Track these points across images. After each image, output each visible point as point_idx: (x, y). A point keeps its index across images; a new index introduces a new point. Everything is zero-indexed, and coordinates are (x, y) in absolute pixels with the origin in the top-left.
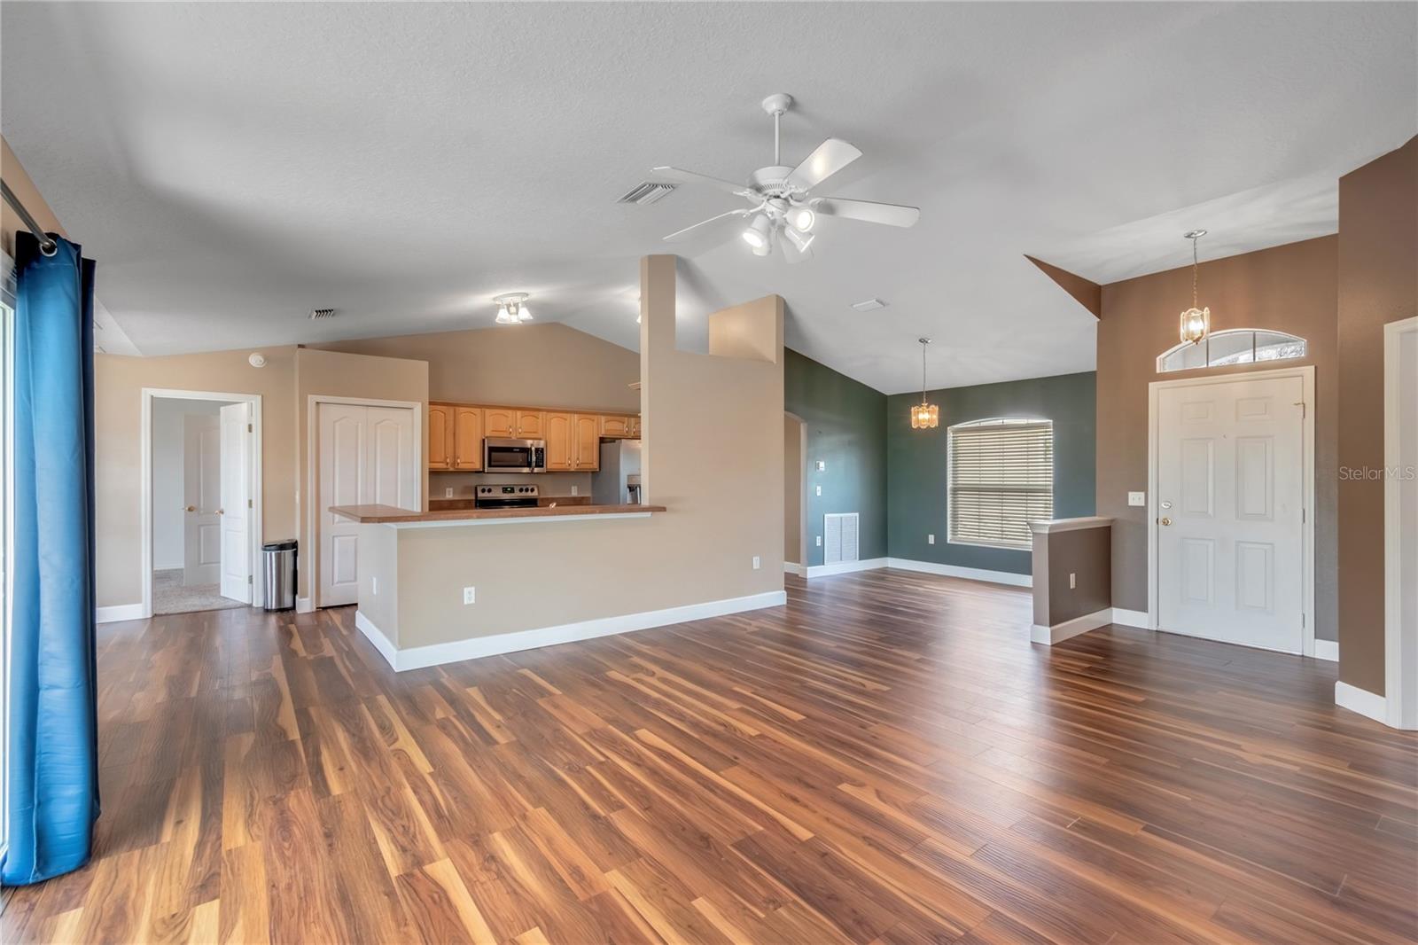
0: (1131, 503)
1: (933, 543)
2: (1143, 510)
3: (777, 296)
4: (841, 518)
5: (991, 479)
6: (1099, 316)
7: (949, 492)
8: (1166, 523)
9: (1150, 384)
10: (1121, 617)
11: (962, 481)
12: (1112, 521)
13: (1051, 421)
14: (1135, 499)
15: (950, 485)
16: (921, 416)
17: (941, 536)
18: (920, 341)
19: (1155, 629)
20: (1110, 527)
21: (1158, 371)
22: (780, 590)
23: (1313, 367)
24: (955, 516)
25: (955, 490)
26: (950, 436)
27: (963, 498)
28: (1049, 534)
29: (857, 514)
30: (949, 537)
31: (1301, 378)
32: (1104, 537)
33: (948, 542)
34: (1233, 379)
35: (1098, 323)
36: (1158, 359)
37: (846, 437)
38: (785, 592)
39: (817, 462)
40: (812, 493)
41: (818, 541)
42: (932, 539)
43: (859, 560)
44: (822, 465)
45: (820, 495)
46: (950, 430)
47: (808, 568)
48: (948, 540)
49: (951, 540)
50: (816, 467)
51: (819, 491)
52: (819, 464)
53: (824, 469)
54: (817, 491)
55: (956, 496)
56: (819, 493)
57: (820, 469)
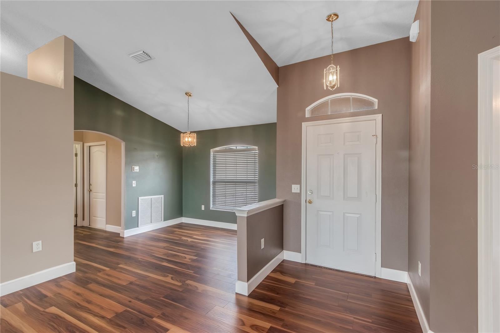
0: (293, 191)
1: (204, 209)
2: (299, 195)
3: (65, 36)
4: (151, 199)
5: (230, 177)
6: (278, 84)
7: (211, 183)
8: (310, 202)
9: (303, 123)
10: (287, 255)
11: (218, 177)
12: (284, 201)
13: (257, 147)
14: (295, 188)
15: (212, 180)
16: (186, 139)
17: (207, 206)
18: (186, 94)
19: (304, 263)
20: (283, 205)
21: (306, 117)
22: (72, 262)
23: (381, 114)
24: (214, 196)
25: (214, 183)
26: (212, 154)
27: (218, 186)
28: (247, 217)
29: (163, 196)
30: (211, 206)
31: (375, 121)
32: (280, 210)
33: (211, 209)
34: (344, 121)
35: (277, 88)
36: (306, 109)
37: (156, 153)
38: (74, 263)
39: (133, 166)
40: (129, 185)
41: (134, 214)
42: (203, 208)
43: (164, 221)
44: (137, 169)
45: (135, 186)
46: (211, 150)
47: (125, 231)
48: (211, 208)
49: (212, 208)
50: (132, 169)
51: (134, 184)
52: (135, 167)
53: (138, 171)
54: (133, 184)
55: (215, 185)
56: (134, 185)
57: (135, 170)
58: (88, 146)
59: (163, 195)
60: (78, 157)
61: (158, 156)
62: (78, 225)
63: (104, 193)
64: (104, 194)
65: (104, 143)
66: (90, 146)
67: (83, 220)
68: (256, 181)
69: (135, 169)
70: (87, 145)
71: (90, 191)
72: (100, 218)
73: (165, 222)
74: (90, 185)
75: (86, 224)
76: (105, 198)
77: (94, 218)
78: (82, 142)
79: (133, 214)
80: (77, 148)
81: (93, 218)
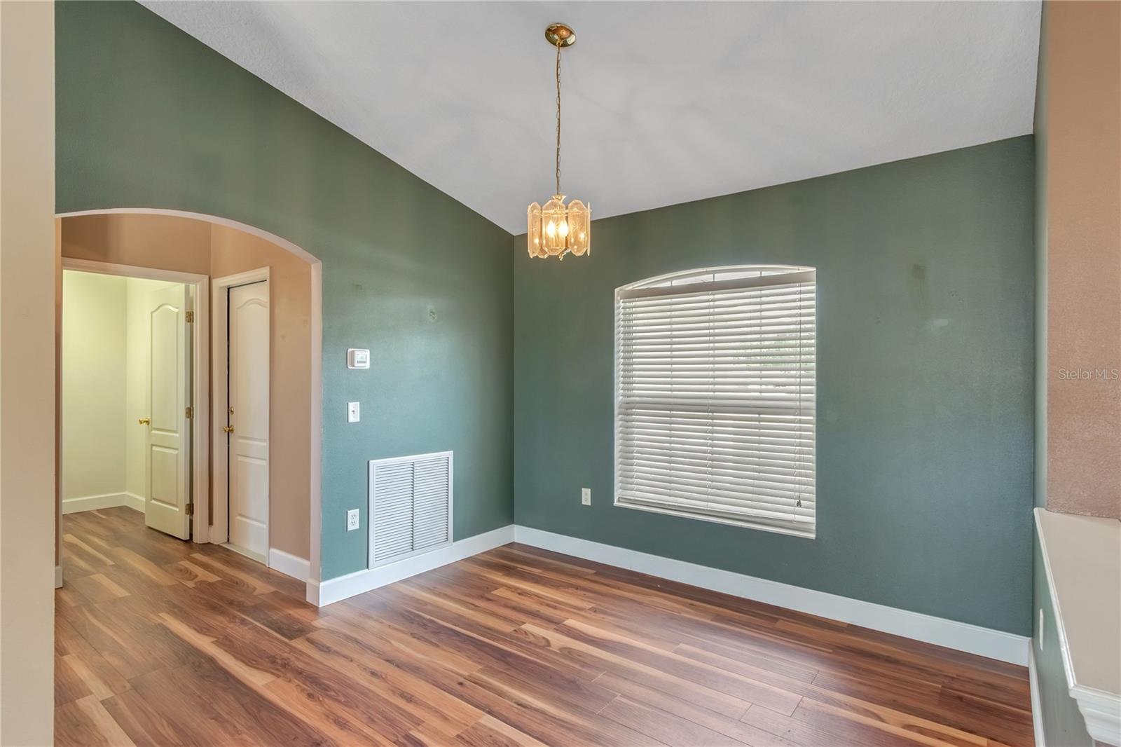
1: (589, 503)
4: (413, 464)
5: (691, 387)
7: (617, 410)
11: (641, 390)
13: (814, 269)
15: (619, 398)
16: (554, 231)
17: (603, 493)
18: (549, 34)
25: (628, 407)
26: (619, 304)
27: (640, 422)
29: (450, 454)
30: (617, 493)
33: (616, 503)
37: (429, 305)
39: (350, 350)
40: (335, 415)
41: (353, 519)
42: (586, 497)
43: (454, 541)
44: (362, 358)
45: (358, 420)
46: (616, 290)
47: (322, 584)
48: (616, 500)
49: (619, 501)
50: (347, 359)
51: (354, 412)
52: (356, 353)
53: (367, 366)
54: (351, 413)
55: (629, 417)
56: (354, 418)
57: (356, 364)
58: (224, 287)
59: (451, 452)
60: (194, 323)
61: (436, 316)
62: (194, 540)
63: (265, 441)
64: (265, 444)
65: (264, 272)
66: (229, 289)
67: (211, 523)
68: (804, 404)
69: (357, 358)
70: (221, 283)
71: (229, 432)
72: (256, 520)
73: (458, 542)
74: (229, 412)
75: (216, 535)
76: (268, 458)
77: (239, 518)
78: (206, 274)
79: (350, 520)
80: (192, 298)
81: (236, 519)
